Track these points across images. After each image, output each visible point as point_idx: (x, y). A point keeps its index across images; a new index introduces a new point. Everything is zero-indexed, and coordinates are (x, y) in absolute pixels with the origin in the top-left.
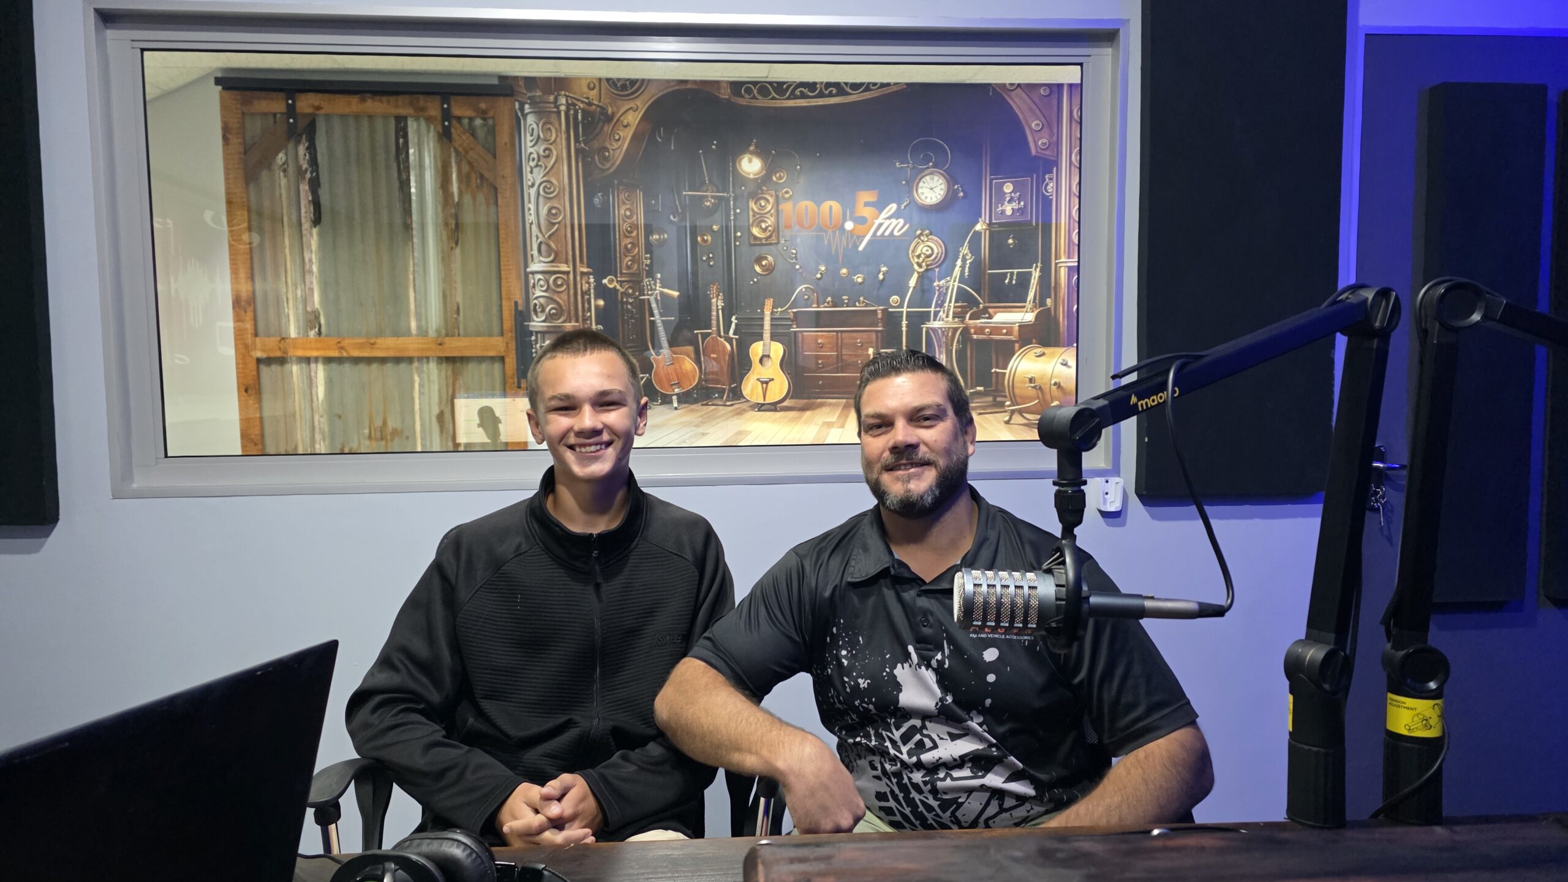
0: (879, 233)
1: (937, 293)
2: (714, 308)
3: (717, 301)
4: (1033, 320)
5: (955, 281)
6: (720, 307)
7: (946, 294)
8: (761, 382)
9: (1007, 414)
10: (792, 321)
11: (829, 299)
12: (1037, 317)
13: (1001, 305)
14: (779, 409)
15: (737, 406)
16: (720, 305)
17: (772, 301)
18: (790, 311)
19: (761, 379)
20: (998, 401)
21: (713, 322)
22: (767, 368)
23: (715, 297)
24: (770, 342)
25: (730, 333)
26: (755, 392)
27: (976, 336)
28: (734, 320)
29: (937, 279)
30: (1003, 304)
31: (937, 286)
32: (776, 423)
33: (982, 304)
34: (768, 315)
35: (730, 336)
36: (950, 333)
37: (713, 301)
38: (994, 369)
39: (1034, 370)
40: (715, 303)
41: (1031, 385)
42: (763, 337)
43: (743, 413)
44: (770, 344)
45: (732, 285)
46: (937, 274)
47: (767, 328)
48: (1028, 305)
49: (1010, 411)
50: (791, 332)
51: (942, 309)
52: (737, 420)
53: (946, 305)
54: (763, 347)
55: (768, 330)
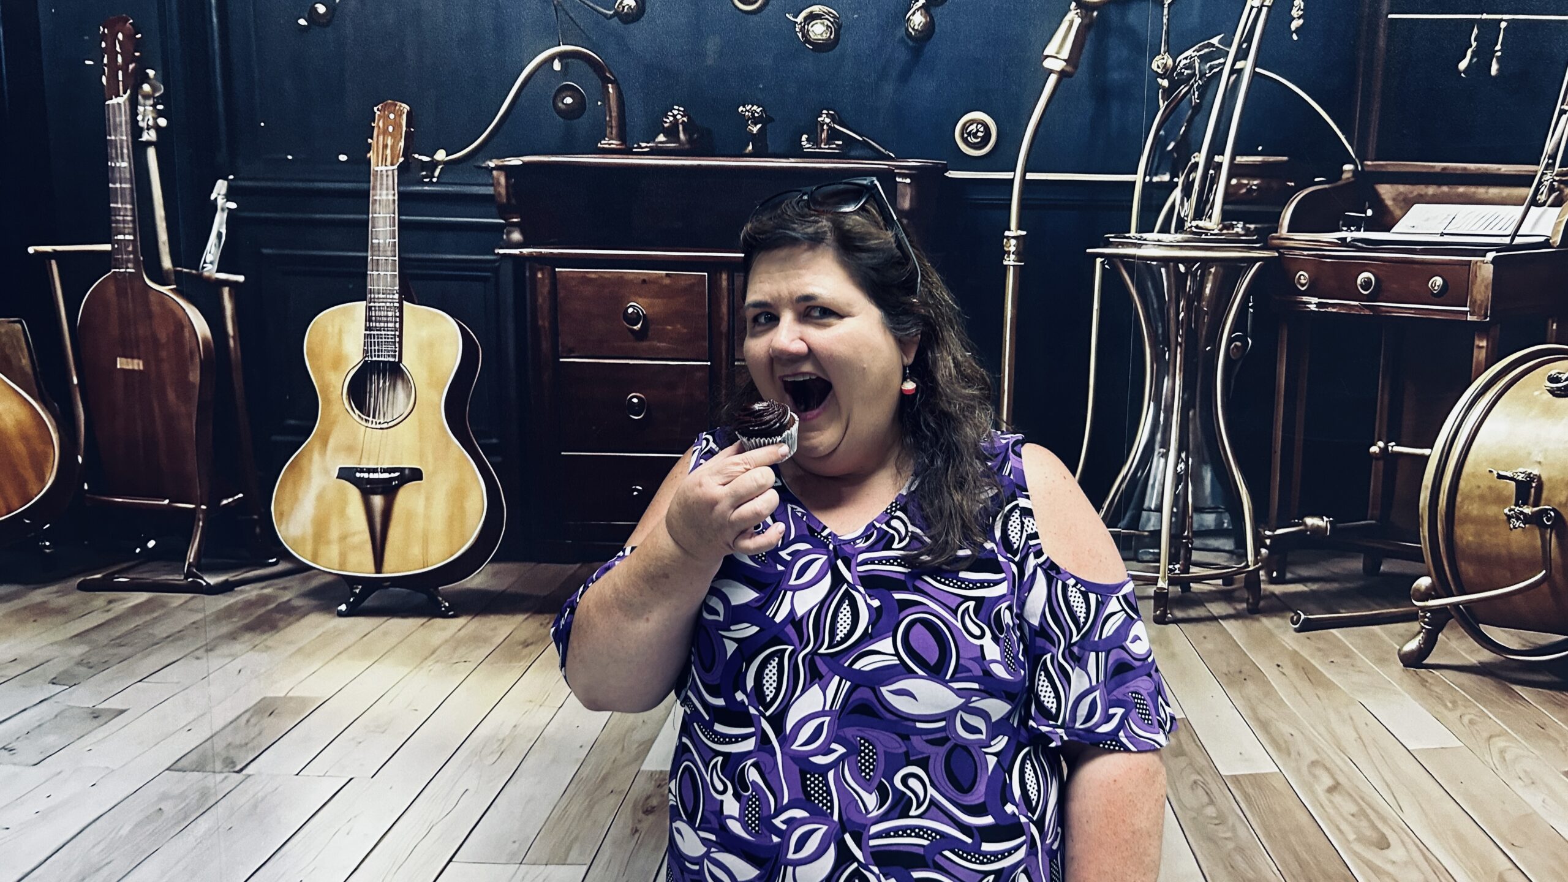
1: (1162, 105)
2: (121, 137)
3: (133, 103)
4: (1557, 239)
5: (1242, 55)
6: (150, 136)
7: (1201, 110)
8: (357, 483)
9: (1416, 626)
10: (504, 211)
11: (677, 113)
13: (1432, 170)
14: (445, 607)
15: (252, 590)
16: (148, 129)
17: (404, 116)
18: (492, 164)
19: (360, 472)
20: (1385, 574)
21: (119, 205)
22: (385, 426)
23: (121, 88)
24: (397, 305)
25: (205, 262)
26: (334, 533)
27: (1315, 300)
28: (221, 202)
29: (1167, 42)
30: (1439, 166)
31: (1165, 73)
32: (438, 667)
33: (1352, 162)
34: (385, 182)
35: (206, 274)
36: (1209, 286)
37: (113, 104)
38: (1381, 444)
39: (1541, 451)
40: (123, 119)
41: (1522, 513)
42: (366, 286)
43: (281, 624)
44: (401, 317)
45: (212, 34)
46: (1165, 21)
47: (381, 241)
48: (1543, 174)
49: (1428, 615)
50: (499, 266)
51: (1180, 180)
52: (251, 653)
53: (1196, 164)
54: (366, 330)
55: (389, 253)
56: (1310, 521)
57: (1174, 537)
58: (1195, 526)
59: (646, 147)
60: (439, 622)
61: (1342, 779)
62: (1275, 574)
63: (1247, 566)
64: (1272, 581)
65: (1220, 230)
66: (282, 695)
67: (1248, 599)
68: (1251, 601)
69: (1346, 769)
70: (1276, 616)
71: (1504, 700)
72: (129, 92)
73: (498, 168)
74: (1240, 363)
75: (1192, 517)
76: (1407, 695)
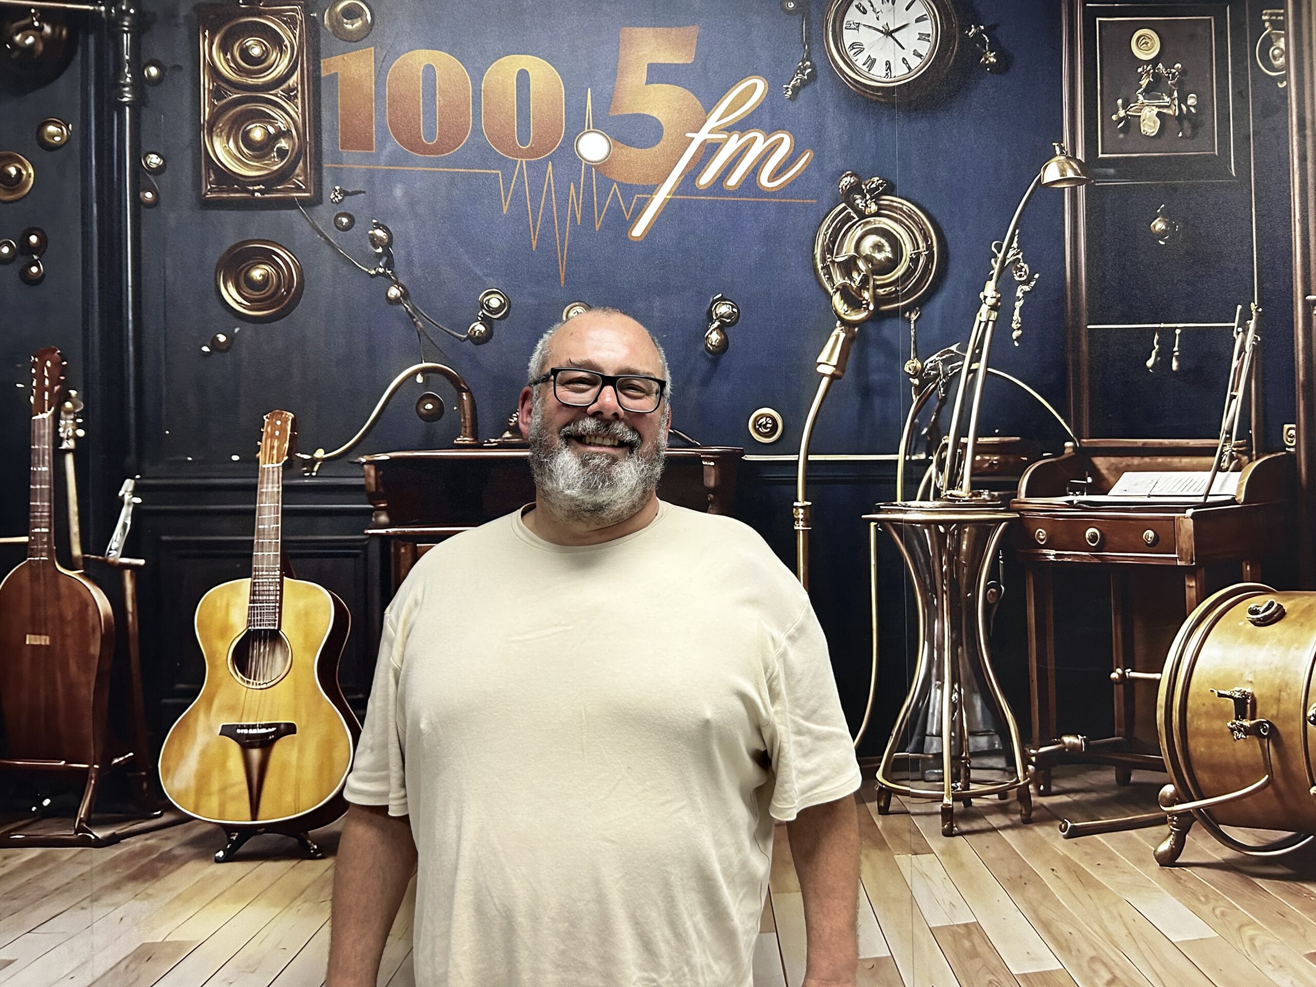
0: (706, 179)
1: (915, 399)
2: (43, 446)
3: (56, 418)
4: (1241, 498)
5: (976, 358)
6: (69, 444)
7: (946, 402)
8: (238, 738)
9: (1166, 829)
10: (373, 498)
12: (1253, 485)
13: (1135, 445)
14: (314, 849)
15: (136, 842)
16: (68, 439)
17: (289, 423)
18: (363, 460)
19: (241, 729)
20: (1135, 784)
21: (38, 503)
22: (265, 686)
23: (46, 406)
24: (278, 580)
25: (110, 549)
26: (215, 786)
27: (1053, 552)
28: (127, 497)
29: (916, 350)
30: (1140, 442)
31: (916, 374)
32: (306, 906)
33: (1071, 440)
34: (271, 477)
35: (111, 559)
36: (965, 543)
37: (39, 419)
38: (1119, 671)
39: (1250, 673)
40: (47, 431)
41: (1242, 725)
42: (251, 565)
43: (162, 873)
44: (281, 591)
45: (128, 360)
46: (912, 334)
47: (266, 526)
48: (1223, 446)
49: (1175, 818)
50: (367, 546)
51: (934, 458)
52: (132, 902)
53: (946, 445)
54: (250, 603)
55: (273, 537)
56: (1067, 740)
57: (954, 759)
58: (972, 749)
59: (495, 442)
60: (308, 863)
61: (1118, 973)
62: (1042, 788)
63: (1018, 781)
64: (1041, 794)
65: (970, 497)
66: (160, 940)
67: (1021, 811)
68: (1024, 812)
69: (1120, 963)
70: (1046, 825)
71: (1248, 892)
72: (53, 409)
73: (368, 463)
74: (997, 605)
75: (968, 740)
76: (1165, 892)
